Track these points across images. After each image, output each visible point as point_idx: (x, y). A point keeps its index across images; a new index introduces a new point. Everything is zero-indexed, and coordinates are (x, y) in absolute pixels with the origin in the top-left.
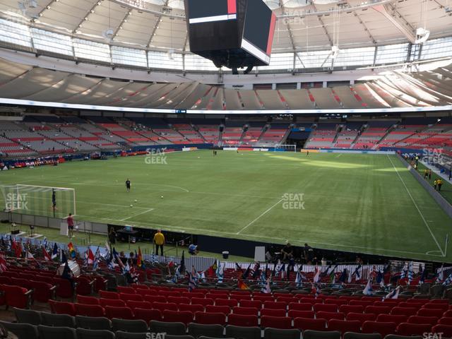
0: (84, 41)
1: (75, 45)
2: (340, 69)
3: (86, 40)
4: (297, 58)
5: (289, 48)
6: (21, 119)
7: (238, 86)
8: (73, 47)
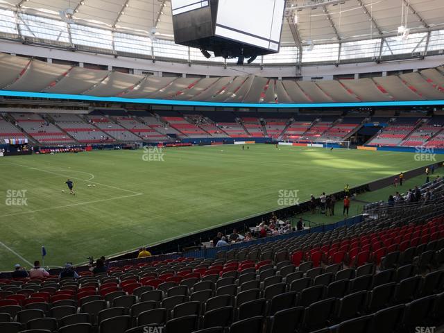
0: (164, 41)
1: (154, 45)
2: (435, 53)
3: (166, 40)
4: (385, 44)
5: (375, 33)
6: (86, 112)
7: (317, 78)
8: (152, 48)
